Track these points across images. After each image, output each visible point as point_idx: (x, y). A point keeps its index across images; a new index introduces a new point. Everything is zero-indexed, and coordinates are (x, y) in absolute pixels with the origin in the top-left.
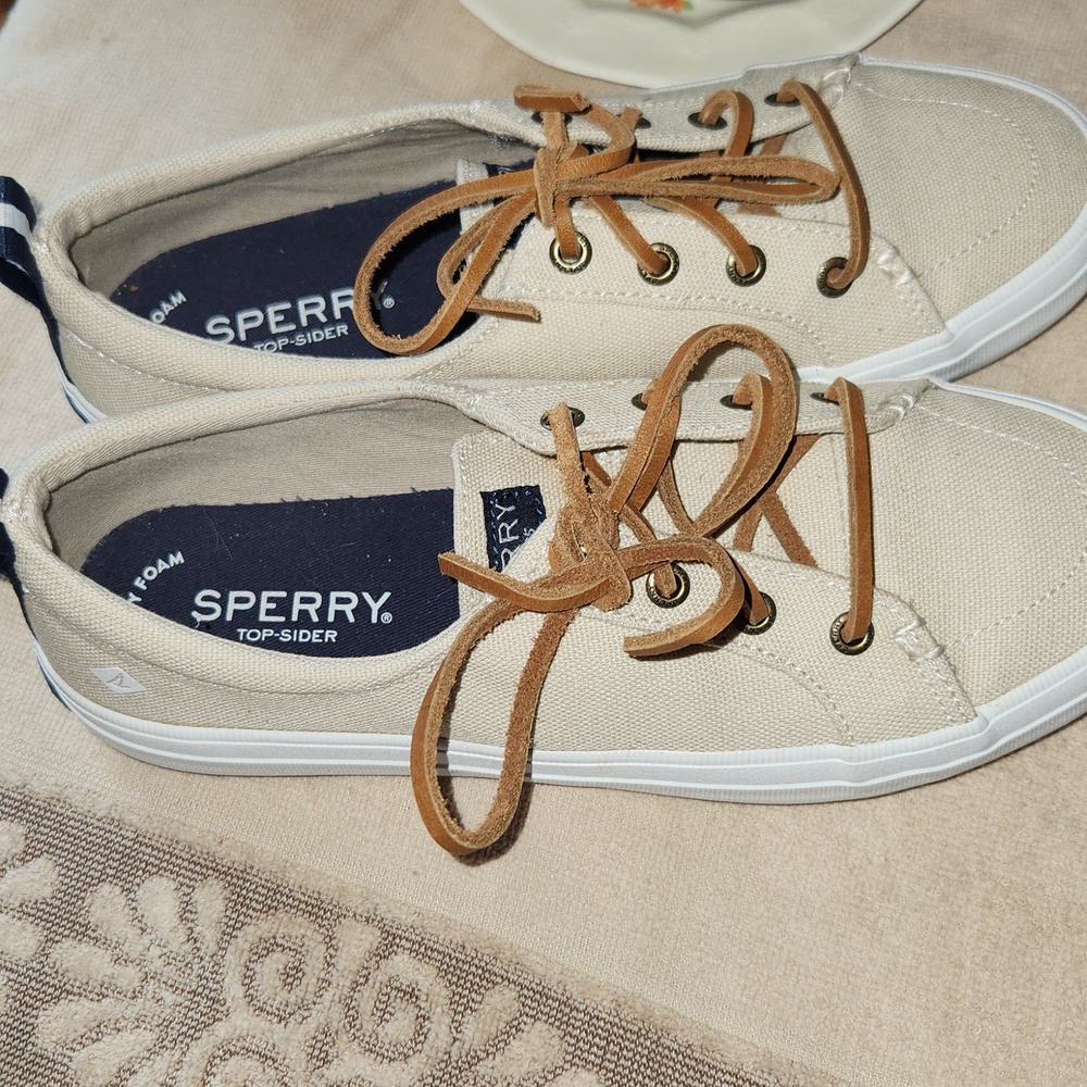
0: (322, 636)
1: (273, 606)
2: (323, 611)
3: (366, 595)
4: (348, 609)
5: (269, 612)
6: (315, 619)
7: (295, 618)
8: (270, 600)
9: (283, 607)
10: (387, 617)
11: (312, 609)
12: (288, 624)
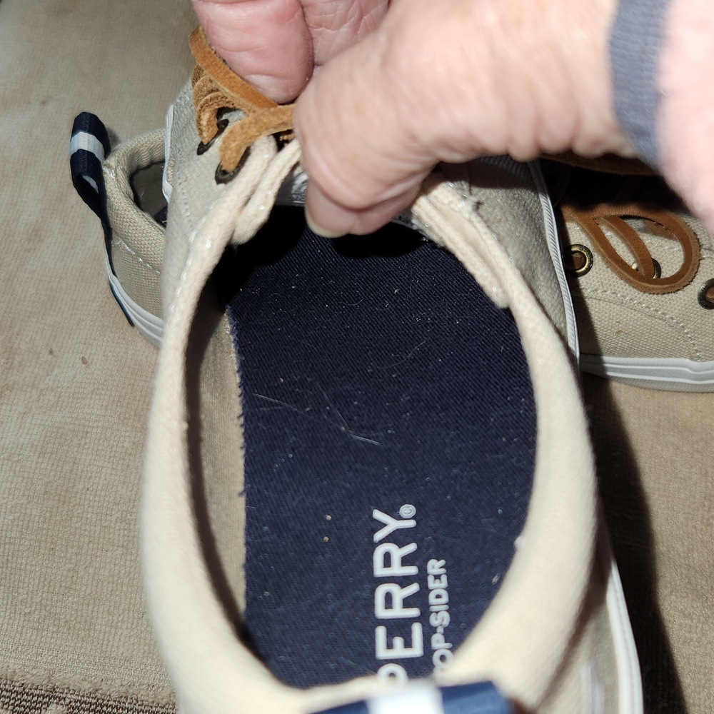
0: (437, 577)
1: (398, 641)
2: (403, 581)
3: (379, 536)
4: (397, 553)
5: (408, 644)
6: (414, 588)
7: (414, 612)
8: (390, 646)
9: (399, 628)
10: (408, 510)
11: (399, 594)
12: (424, 618)
